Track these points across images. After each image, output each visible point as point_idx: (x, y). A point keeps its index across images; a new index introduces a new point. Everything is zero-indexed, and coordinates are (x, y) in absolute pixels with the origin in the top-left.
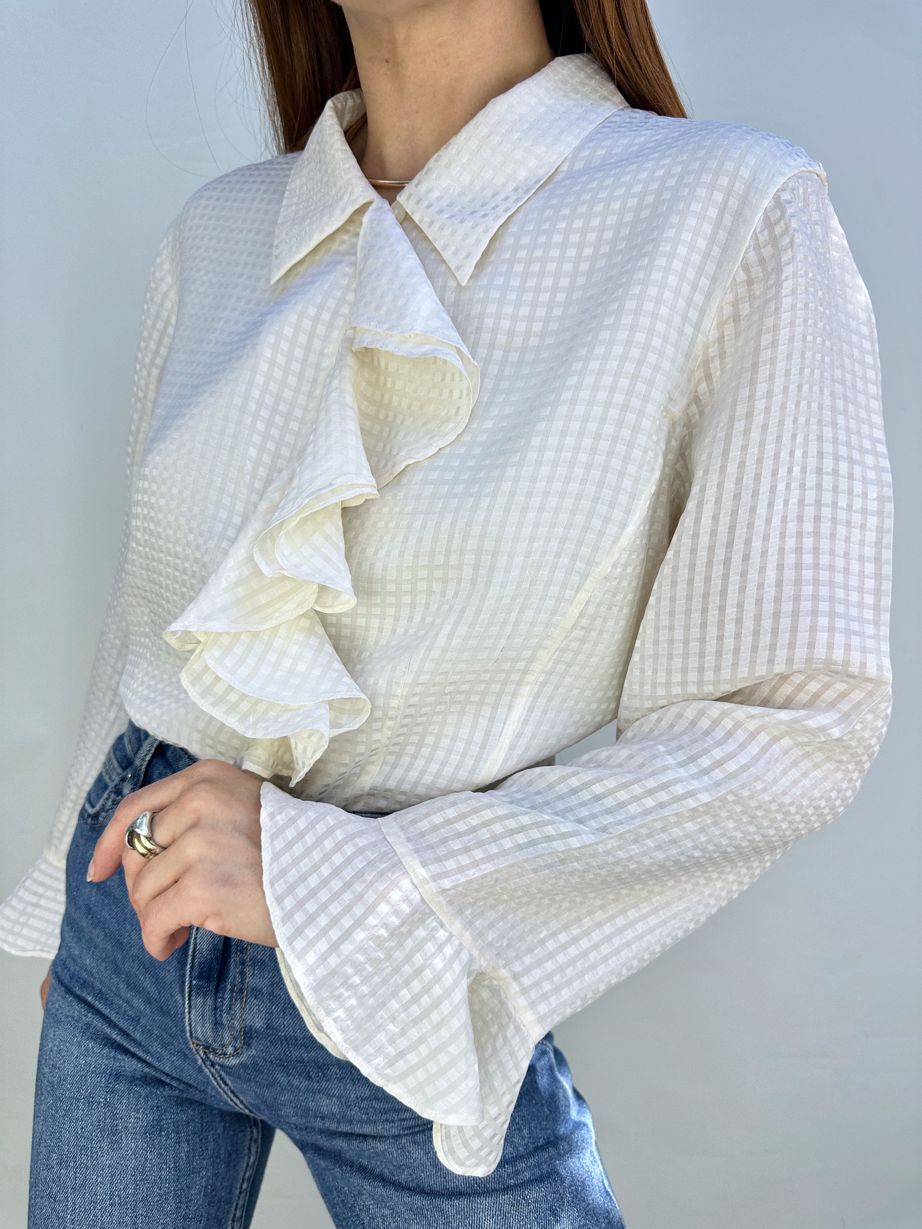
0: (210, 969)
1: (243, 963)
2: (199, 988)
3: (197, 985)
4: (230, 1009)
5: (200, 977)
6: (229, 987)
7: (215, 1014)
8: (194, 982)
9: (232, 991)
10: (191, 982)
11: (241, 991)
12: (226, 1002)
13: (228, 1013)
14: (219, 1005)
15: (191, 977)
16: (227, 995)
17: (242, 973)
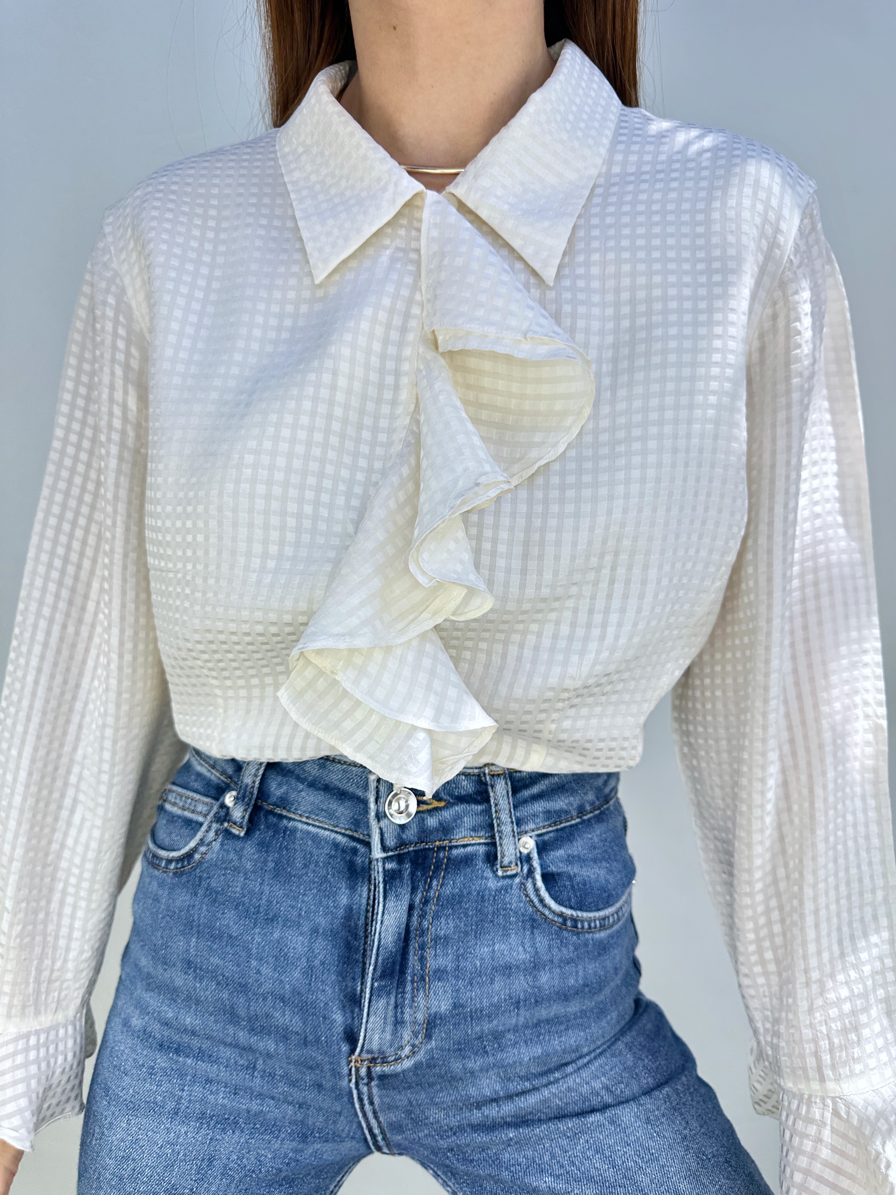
0: (394, 963)
1: (422, 947)
2: (381, 988)
3: (379, 986)
4: (413, 1001)
5: (383, 976)
6: (409, 978)
7: (396, 1013)
8: (376, 984)
9: (413, 982)
10: (372, 985)
11: (423, 979)
12: (408, 996)
13: (411, 1007)
14: (400, 1001)
15: (373, 979)
16: (409, 988)
17: (422, 959)
